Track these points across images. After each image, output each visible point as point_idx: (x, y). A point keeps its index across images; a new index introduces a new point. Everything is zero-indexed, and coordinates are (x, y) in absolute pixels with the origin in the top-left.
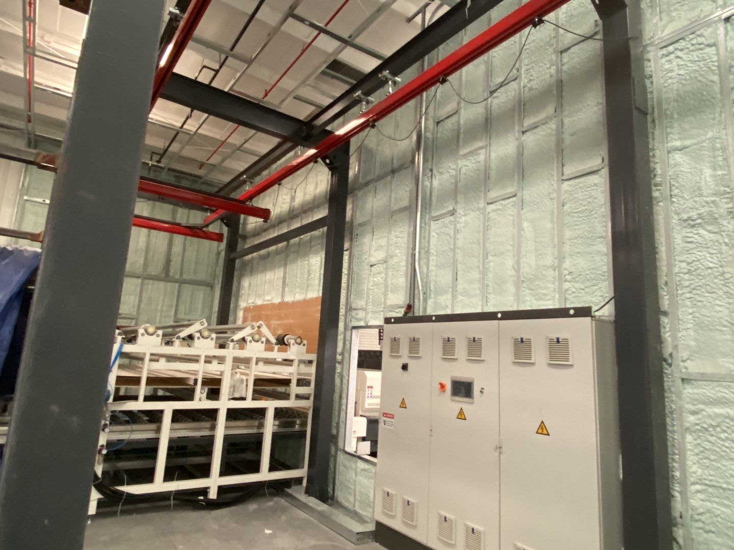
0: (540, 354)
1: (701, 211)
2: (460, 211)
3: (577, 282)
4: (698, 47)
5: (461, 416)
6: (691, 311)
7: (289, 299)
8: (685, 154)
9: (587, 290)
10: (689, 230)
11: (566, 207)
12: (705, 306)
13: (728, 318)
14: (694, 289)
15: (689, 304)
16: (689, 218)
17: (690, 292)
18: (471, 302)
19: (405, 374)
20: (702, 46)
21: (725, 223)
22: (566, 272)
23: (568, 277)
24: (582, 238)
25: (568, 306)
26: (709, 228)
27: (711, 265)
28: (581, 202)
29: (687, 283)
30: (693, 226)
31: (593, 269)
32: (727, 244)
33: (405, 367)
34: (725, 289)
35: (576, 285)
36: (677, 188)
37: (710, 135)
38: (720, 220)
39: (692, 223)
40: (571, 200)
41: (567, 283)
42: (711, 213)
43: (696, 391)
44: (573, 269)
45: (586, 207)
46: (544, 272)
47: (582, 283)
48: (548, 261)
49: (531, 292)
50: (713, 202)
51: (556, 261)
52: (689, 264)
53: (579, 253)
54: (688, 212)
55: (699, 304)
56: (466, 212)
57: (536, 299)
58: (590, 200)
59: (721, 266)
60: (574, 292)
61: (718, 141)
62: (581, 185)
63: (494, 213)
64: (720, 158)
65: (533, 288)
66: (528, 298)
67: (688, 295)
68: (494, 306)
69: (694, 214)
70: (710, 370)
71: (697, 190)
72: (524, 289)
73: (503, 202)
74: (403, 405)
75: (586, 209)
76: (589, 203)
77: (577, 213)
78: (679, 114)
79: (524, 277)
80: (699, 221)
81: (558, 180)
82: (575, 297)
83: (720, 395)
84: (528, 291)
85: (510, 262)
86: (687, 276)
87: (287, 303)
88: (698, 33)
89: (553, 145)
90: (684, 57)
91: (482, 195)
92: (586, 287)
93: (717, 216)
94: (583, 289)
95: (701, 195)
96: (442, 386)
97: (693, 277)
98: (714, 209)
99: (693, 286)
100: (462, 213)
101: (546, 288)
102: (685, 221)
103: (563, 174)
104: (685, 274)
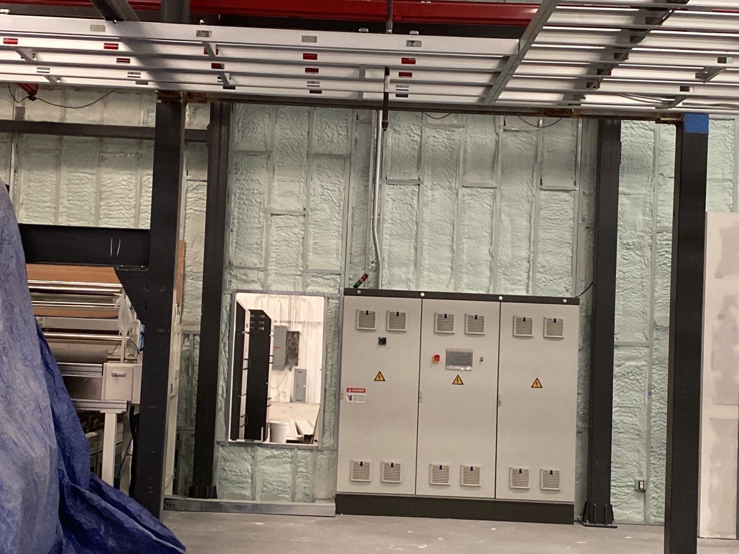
1: (635, 241)
3: (547, 274)
5: (458, 381)
6: (622, 303)
10: (625, 251)
11: (542, 212)
12: (630, 301)
13: (642, 310)
14: (625, 290)
15: (621, 298)
16: (628, 244)
21: (646, 251)
22: (539, 265)
23: (541, 270)
24: (554, 240)
26: (637, 252)
27: (637, 276)
28: (555, 212)
29: (622, 286)
30: (628, 249)
31: (561, 266)
32: (646, 265)
34: (642, 292)
35: (547, 277)
36: (622, 221)
37: (644, 192)
38: (644, 249)
40: (546, 208)
41: (539, 274)
42: (640, 243)
43: (622, 353)
44: (545, 264)
46: (519, 262)
47: (551, 275)
48: (524, 253)
49: (506, 277)
50: (642, 236)
51: (532, 255)
52: (624, 273)
53: (550, 252)
54: (626, 239)
55: (627, 299)
57: (510, 284)
58: (562, 212)
59: (642, 278)
60: (544, 282)
61: (648, 198)
62: (555, 197)
64: (648, 209)
65: (509, 274)
66: (503, 282)
67: (621, 293)
69: (630, 241)
70: (630, 340)
71: (634, 226)
75: (558, 219)
77: (551, 219)
79: (501, 264)
80: (632, 246)
81: (537, 188)
82: (545, 285)
83: (633, 354)
84: (503, 276)
86: (622, 281)
92: (555, 279)
93: (643, 246)
94: (551, 280)
95: (635, 230)
97: (625, 282)
98: (642, 241)
101: (521, 276)
102: (624, 244)
103: (541, 184)
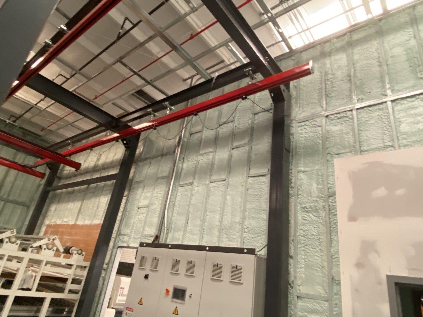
0: (226, 275)
1: (311, 205)
2: (195, 184)
3: (250, 233)
4: (314, 126)
5: (176, 312)
6: (304, 257)
7: (80, 222)
8: (306, 175)
9: (255, 239)
10: (305, 213)
11: (249, 192)
12: (310, 256)
13: (320, 264)
14: (306, 245)
15: (303, 253)
16: (305, 207)
17: (304, 247)
18: (194, 238)
19: (146, 281)
20: (316, 126)
21: (321, 212)
22: (245, 227)
23: (246, 230)
24: (255, 209)
25: (244, 247)
26: (314, 214)
27: (314, 233)
28: (256, 190)
29: (302, 242)
30: (307, 212)
31: (259, 227)
32: (322, 224)
33: (146, 277)
34: (320, 247)
35: (250, 235)
36: (301, 191)
37: (316, 168)
38: (319, 211)
39: (307, 210)
40: (252, 188)
41: (245, 233)
42: (315, 206)
43: (303, 304)
44: (249, 226)
45: (258, 193)
46: (235, 226)
47: (253, 234)
48: (237, 219)
49: (227, 236)
50: (316, 201)
51: (241, 220)
52: (304, 231)
53: (253, 217)
54: (305, 204)
55: (308, 254)
56: (199, 185)
57: (228, 241)
58: (261, 190)
59: (319, 235)
60: (248, 239)
61: (320, 171)
62: (257, 181)
63: (213, 188)
64: (320, 180)
65: (228, 234)
66: (224, 240)
67: (303, 248)
68: (206, 242)
69: (307, 205)
70: (311, 292)
71: (310, 194)
72: (223, 234)
73: (218, 183)
74: (141, 303)
75: (258, 194)
76: (260, 191)
77: (254, 195)
78: (304, 155)
79: (224, 227)
80: (310, 209)
81: (246, 176)
82: (249, 242)
83: (315, 307)
84: (225, 236)
85: (218, 217)
86: (302, 238)
87: (78, 225)
88: (315, 119)
89: (246, 158)
90: (308, 129)
91: (208, 177)
92: (255, 237)
93: (318, 208)
94: (253, 238)
95: (311, 196)
96: (167, 291)
97: (305, 239)
98: (317, 204)
99: (306, 244)
100: (196, 185)
101: (235, 235)
102: (304, 208)
103: (249, 174)
104: (302, 236)
